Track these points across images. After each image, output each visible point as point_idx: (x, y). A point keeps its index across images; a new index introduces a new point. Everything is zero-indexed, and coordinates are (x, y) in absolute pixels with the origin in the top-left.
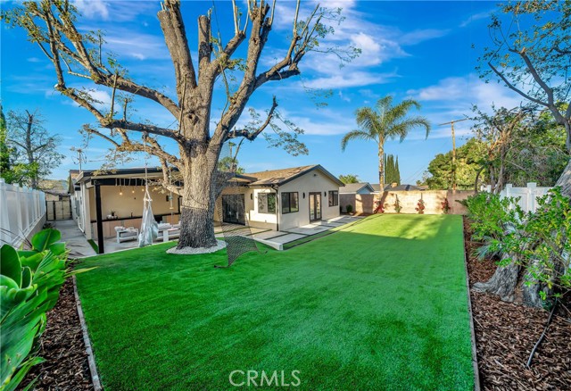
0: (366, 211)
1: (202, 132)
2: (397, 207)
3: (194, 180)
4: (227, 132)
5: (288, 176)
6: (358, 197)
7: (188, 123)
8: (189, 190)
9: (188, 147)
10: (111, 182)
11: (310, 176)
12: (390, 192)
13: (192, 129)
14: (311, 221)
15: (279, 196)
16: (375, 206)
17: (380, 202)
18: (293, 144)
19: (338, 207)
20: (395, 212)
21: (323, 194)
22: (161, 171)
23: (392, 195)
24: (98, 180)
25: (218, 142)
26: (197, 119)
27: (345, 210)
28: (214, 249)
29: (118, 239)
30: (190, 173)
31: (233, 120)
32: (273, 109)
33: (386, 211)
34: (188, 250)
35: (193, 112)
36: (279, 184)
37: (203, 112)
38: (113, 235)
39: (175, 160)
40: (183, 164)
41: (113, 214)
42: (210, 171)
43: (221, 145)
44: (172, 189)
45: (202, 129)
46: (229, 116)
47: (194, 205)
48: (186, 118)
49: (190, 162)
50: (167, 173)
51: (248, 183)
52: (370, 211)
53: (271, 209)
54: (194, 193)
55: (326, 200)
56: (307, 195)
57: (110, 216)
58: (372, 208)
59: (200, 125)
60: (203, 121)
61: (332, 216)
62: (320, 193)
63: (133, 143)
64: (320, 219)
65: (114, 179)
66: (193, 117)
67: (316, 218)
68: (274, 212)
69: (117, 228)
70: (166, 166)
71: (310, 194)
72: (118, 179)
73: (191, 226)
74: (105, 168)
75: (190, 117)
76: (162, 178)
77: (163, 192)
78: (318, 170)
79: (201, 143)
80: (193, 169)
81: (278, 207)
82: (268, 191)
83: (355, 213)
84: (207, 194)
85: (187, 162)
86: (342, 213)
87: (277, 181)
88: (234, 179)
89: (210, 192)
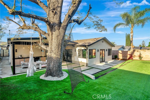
0: (124, 58)
1: (58, 19)
2: (140, 57)
3: (53, 43)
4: (70, 19)
5: (92, 42)
6: (120, 51)
7: (52, 14)
8: (51, 48)
9: (51, 26)
10: (19, 43)
11: (101, 42)
12: (136, 50)
13: (54, 18)
14: (101, 62)
15: (88, 51)
16: (129, 56)
17: (131, 54)
18: (99, 26)
19: (111, 56)
20: (139, 59)
21: (106, 50)
22: (39, 39)
23: (138, 51)
24: (14, 42)
25: (66, 24)
26: (56, 13)
27: (114, 57)
28: (62, 78)
29: (22, 67)
30: (52, 39)
31: (74, 13)
32: (90, 9)
33: (134, 58)
34: (50, 78)
35: (54, 9)
36: (88, 46)
37: (59, 9)
38: (20, 65)
39: (45, 33)
40: (49, 35)
41: (21, 56)
42: (61, 38)
43: (67, 25)
44: (43, 47)
45: (58, 18)
46: (72, 10)
47: (54, 55)
48: (51, 12)
49: (52, 34)
50: (42, 40)
51: (74, 45)
52: (126, 58)
53: (84, 56)
54: (53, 49)
55: (107, 53)
56: (99, 50)
57: (20, 57)
58: (127, 57)
59: (57, 16)
60: (59, 13)
61: (109, 60)
62: (104, 50)
63: (27, 25)
64: (104, 61)
65: (20, 42)
66: (54, 11)
67: (102, 61)
68: (85, 58)
69: (22, 62)
70: (41, 36)
71: (101, 50)
72: (22, 42)
73: (51, 66)
74: (16, 37)
75: (53, 12)
76: (39, 42)
77: (39, 48)
78: (104, 40)
79: (57, 24)
80: (53, 37)
81: (87, 55)
82: (83, 48)
83: (118, 59)
84: (60, 50)
85: (50, 34)
86: (113, 59)
87: (87, 44)
88: (70, 43)
89: (61, 49)
